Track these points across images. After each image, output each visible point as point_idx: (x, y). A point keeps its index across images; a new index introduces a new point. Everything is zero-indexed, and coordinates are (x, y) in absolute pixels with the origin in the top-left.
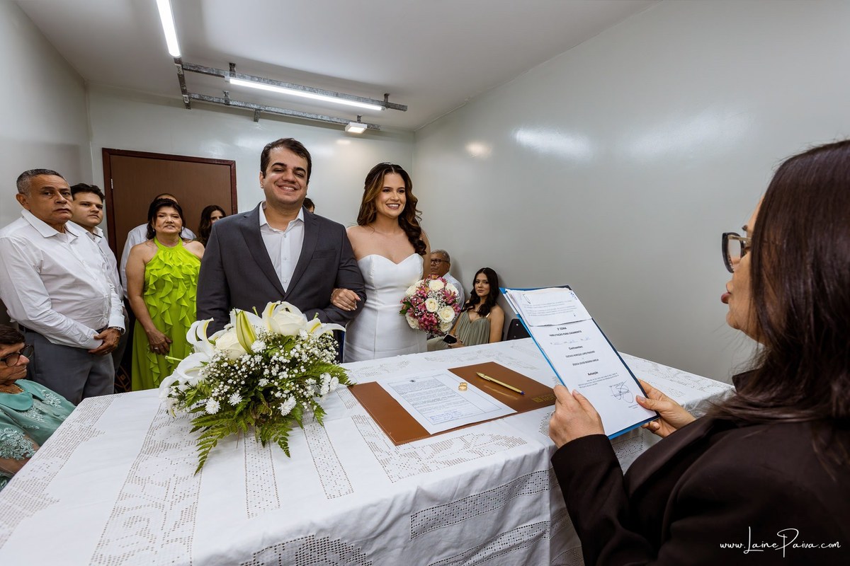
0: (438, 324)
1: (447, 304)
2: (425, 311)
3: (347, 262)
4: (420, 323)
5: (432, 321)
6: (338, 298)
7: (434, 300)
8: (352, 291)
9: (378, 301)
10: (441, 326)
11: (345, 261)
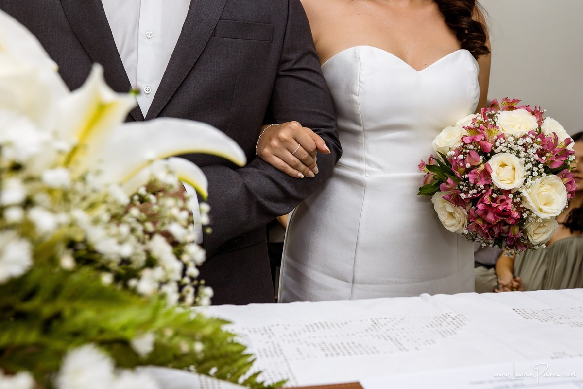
0: (521, 222)
1: (548, 171)
2: (487, 186)
3: (298, 60)
4: (471, 218)
5: (506, 214)
6: (275, 143)
7: (511, 158)
8: (308, 130)
9: (368, 162)
10: (531, 228)
11: (294, 56)
